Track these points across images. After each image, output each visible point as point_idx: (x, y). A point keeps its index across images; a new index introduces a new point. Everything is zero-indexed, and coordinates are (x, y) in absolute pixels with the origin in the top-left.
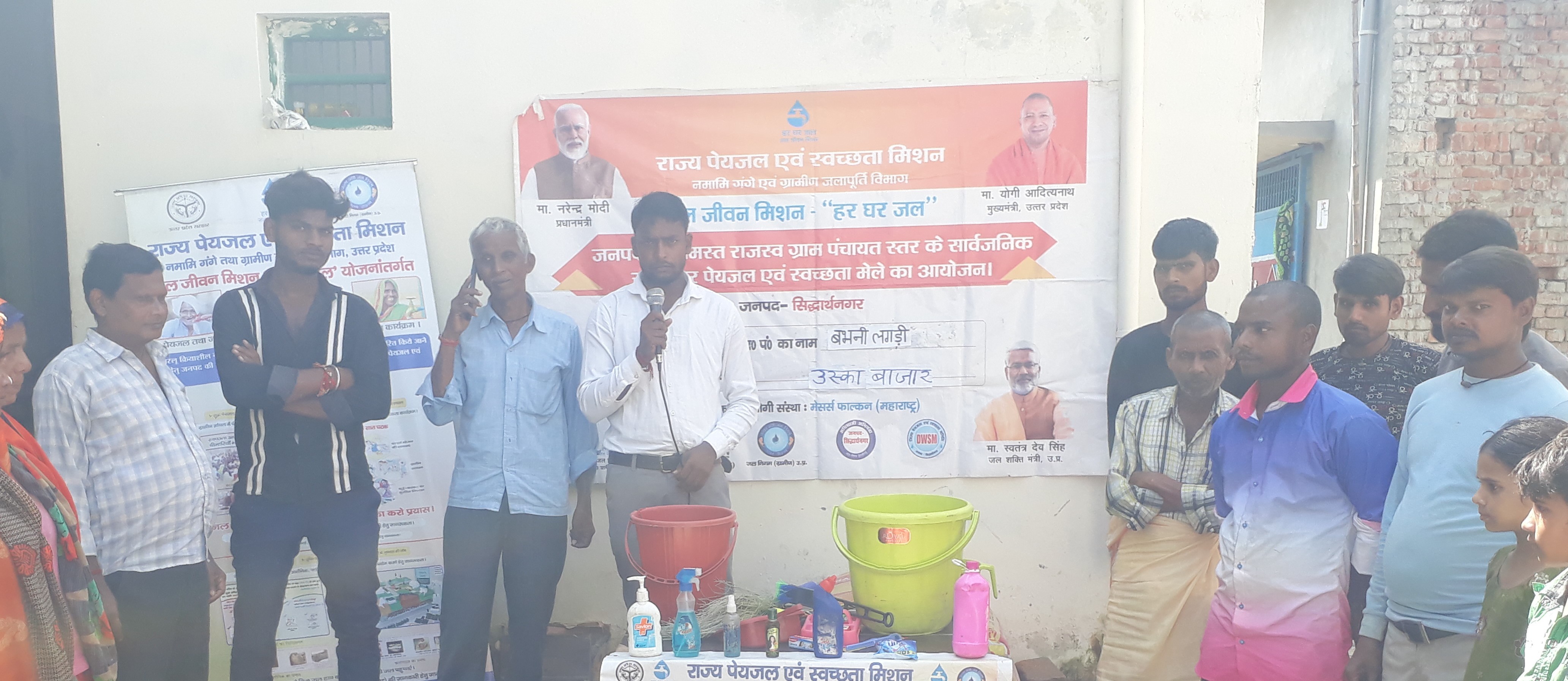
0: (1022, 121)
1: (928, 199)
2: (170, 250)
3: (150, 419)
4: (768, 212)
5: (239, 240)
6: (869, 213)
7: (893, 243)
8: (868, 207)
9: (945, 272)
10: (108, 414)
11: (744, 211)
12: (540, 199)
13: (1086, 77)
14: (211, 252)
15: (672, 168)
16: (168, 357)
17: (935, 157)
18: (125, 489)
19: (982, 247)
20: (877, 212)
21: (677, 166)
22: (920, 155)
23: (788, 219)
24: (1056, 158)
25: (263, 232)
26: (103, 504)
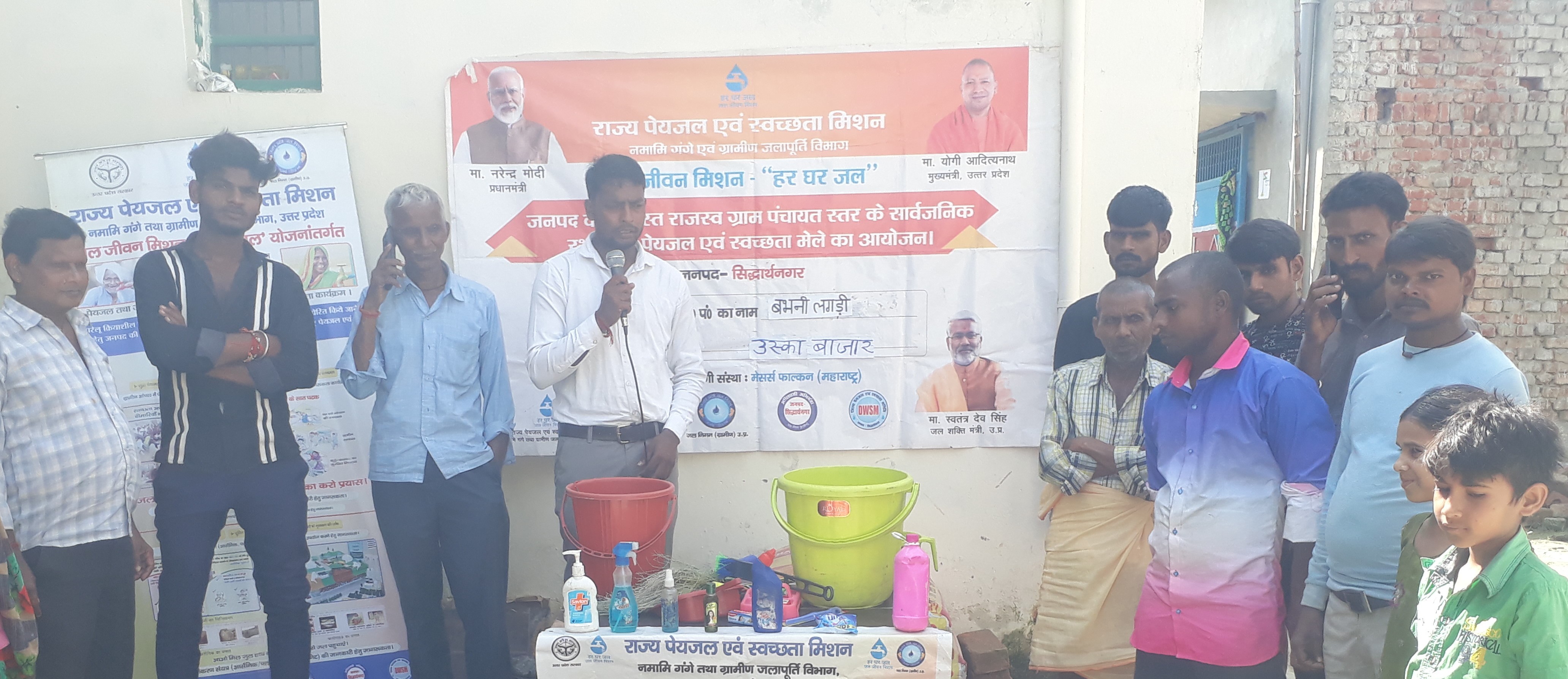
0: (963, 87)
1: (869, 166)
2: (93, 216)
3: (69, 389)
4: (707, 178)
5: (164, 205)
6: (809, 180)
7: (834, 211)
8: (808, 174)
9: (886, 241)
10: (25, 383)
11: (682, 177)
12: (473, 163)
13: (1027, 43)
14: (135, 218)
15: (608, 133)
16: (89, 325)
17: (875, 123)
18: (44, 461)
19: (924, 216)
20: (817, 180)
21: (614, 131)
22: (860, 121)
23: (727, 185)
24: (997, 125)
25: (189, 198)
26: (21, 477)
